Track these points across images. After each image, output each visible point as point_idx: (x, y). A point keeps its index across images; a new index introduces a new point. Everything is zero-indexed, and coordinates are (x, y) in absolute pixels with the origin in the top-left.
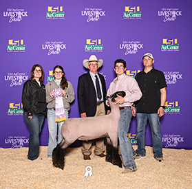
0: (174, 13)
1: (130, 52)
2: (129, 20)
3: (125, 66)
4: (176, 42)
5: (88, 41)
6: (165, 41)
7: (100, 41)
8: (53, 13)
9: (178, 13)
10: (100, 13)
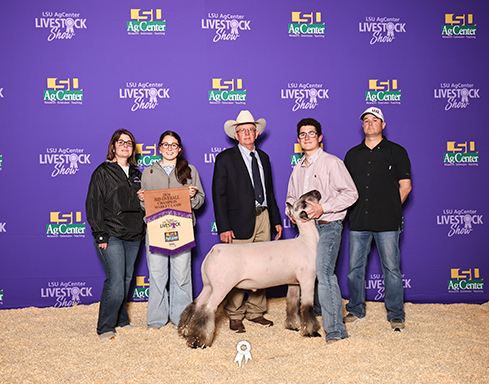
1: (303, 105)
4: (395, 87)
5: (216, 83)
7: (240, 82)
8: (142, 23)
9: (398, 28)
10: (240, 25)
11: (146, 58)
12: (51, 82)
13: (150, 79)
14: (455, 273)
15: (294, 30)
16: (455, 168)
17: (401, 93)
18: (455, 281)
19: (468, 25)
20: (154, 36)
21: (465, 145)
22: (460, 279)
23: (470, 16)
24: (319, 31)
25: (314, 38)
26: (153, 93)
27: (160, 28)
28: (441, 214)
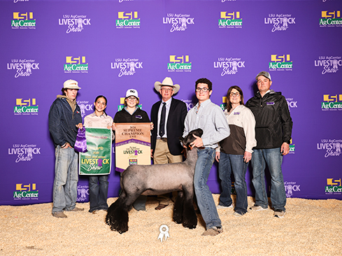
0: (285, 20)
1: (228, 72)
2: (226, 29)
3: (210, 88)
4: (288, 59)
5: (172, 58)
6: (273, 57)
7: (187, 57)
8: (125, 21)
9: (290, 21)
10: (187, 21)
11: (128, 43)
12: (69, 59)
13: (130, 56)
14: (329, 181)
15: (222, 24)
16: (329, 112)
17: (293, 63)
18: (330, 186)
19: (337, 18)
20: (133, 29)
21: (336, 97)
22: (334, 185)
23: (338, 12)
24: (239, 24)
25: (235, 29)
26: (132, 65)
27: (137, 23)
28: (320, 142)
